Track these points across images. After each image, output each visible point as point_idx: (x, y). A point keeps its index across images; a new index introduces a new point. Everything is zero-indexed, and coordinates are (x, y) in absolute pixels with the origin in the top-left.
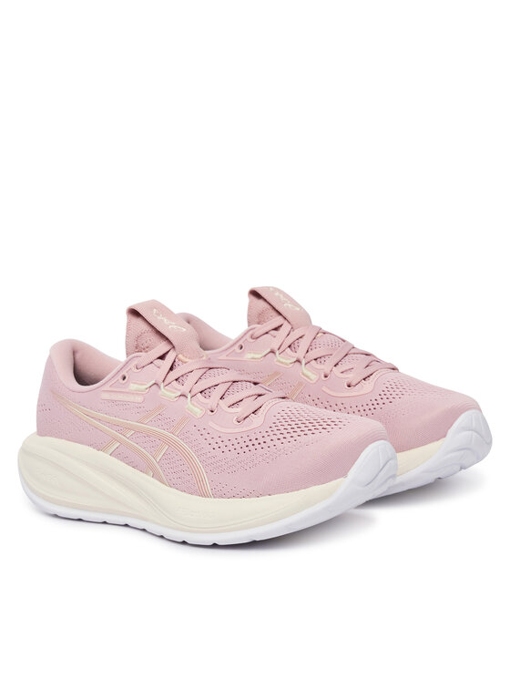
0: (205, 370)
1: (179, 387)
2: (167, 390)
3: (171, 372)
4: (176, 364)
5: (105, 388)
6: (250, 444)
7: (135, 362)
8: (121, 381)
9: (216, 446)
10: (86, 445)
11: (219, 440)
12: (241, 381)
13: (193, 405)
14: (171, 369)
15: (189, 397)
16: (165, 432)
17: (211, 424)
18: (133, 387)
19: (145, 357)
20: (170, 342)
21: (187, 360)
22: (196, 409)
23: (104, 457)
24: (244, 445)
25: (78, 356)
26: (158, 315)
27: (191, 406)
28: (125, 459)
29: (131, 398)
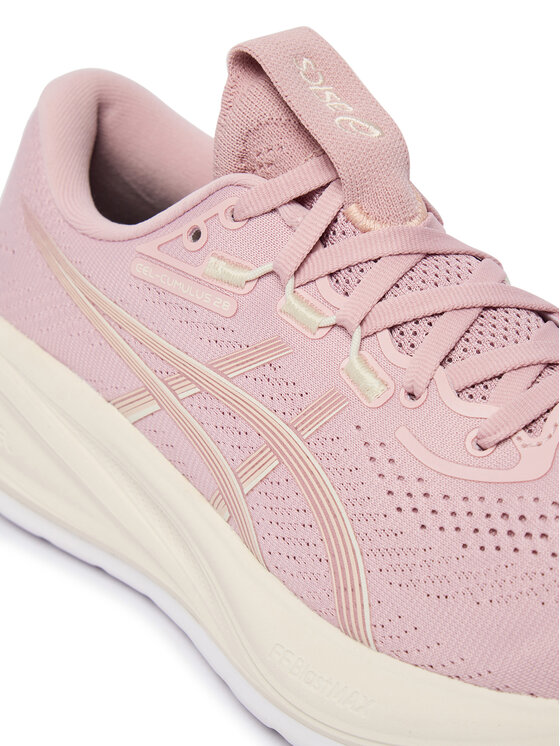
0: (412, 260)
1: (337, 298)
2: (300, 299)
3: (321, 250)
4: (338, 228)
5: (143, 246)
6: (502, 527)
7: (231, 199)
8: (187, 241)
9: (406, 504)
10: (81, 375)
11: (418, 489)
12: (505, 308)
13: (365, 362)
14: (324, 239)
15: (357, 335)
16: (277, 419)
17: (403, 434)
18: (216, 267)
19: (257, 190)
20: (329, 163)
21: (368, 223)
22: (370, 380)
23: (117, 424)
24: (484, 525)
25: (110, 117)
26: (312, 76)
27: (358, 366)
28: (167, 448)
29: (204, 297)
